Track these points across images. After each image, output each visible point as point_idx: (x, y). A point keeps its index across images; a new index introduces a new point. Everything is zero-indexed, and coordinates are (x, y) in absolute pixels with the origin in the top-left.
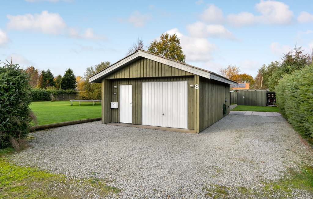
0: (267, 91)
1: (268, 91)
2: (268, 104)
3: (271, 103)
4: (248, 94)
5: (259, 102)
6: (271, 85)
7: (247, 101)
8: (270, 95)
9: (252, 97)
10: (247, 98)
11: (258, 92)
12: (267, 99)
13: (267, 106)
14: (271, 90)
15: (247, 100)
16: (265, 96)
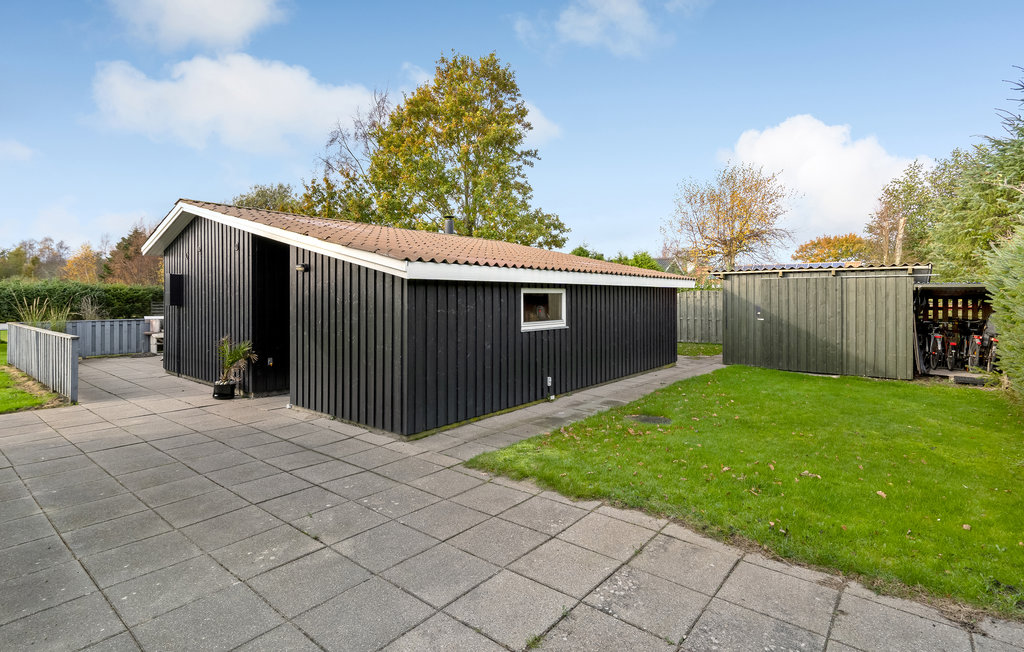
0: (916, 280)
1: (921, 280)
2: (927, 362)
3: (950, 358)
4: (784, 298)
5: (861, 355)
6: (952, 241)
7: (780, 341)
8: (945, 304)
9: (811, 314)
10: (780, 323)
11: (852, 287)
12: (923, 330)
13: (917, 375)
14: (946, 275)
15: (780, 334)
16: (901, 315)
